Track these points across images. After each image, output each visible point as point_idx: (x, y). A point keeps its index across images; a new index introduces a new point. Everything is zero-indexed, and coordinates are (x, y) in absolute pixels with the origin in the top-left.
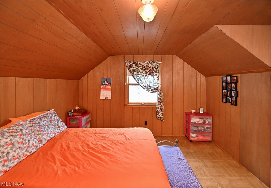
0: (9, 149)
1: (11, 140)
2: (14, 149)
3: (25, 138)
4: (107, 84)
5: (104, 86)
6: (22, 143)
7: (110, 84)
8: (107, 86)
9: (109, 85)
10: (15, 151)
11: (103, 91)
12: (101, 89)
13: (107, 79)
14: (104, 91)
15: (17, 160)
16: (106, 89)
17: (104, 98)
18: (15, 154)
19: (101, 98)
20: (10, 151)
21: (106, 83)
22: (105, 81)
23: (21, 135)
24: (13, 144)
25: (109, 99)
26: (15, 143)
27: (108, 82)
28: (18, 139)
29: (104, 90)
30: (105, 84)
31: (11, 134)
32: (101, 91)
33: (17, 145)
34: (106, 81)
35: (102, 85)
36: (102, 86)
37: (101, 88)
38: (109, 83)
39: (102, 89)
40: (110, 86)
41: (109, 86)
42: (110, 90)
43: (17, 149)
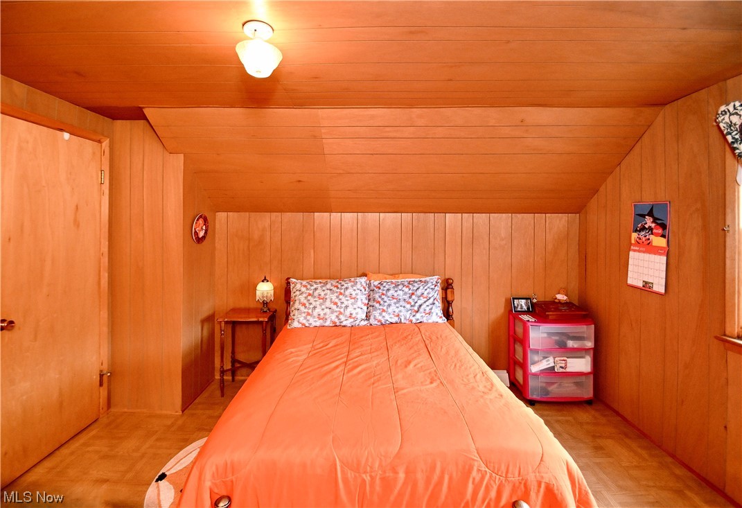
0: (318, 303)
1: (325, 295)
2: (323, 307)
3: (344, 299)
4: (653, 225)
5: (643, 233)
6: (336, 304)
7: (664, 226)
8: (652, 237)
9: (660, 231)
10: (323, 309)
11: (637, 254)
12: (632, 247)
13: (652, 208)
14: (642, 255)
15: (321, 321)
16: (649, 248)
17: (640, 284)
18: (322, 313)
19: (630, 282)
20: (318, 306)
21: (649, 222)
22: (643, 216)
23: (341, 294)
24: (324, 299)
25: (656, 288)
26: (328, 300)
27: (655, 220)
28: (334, 297)
29: (639, 251)
30: (643, 229)
31: (332, 288)
32: (631, 253)
33: (328, 303)
34: (651, 214)
35: (636, 231)
36: (634, 235)
37: (633, 242)
38: (658, 224)
39: (635, 245)
40: (663, 236)
41: (657, 235)
42: (660, 254)
43: (327, 308)
